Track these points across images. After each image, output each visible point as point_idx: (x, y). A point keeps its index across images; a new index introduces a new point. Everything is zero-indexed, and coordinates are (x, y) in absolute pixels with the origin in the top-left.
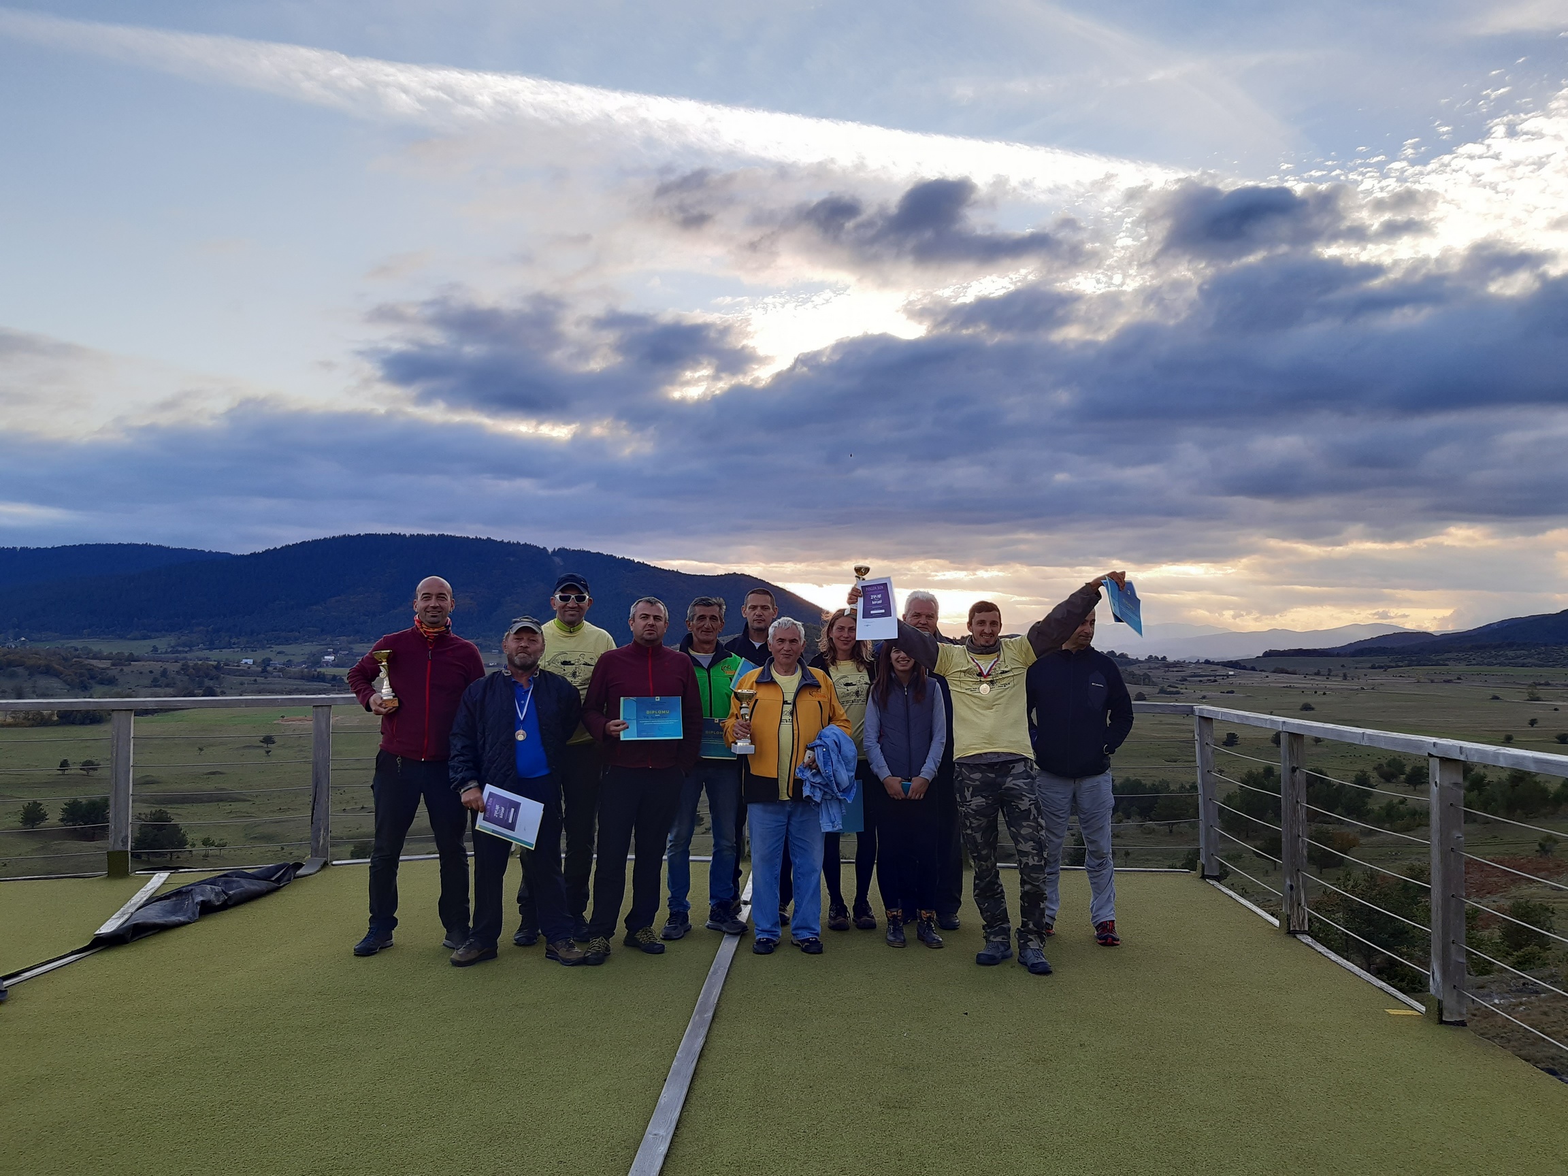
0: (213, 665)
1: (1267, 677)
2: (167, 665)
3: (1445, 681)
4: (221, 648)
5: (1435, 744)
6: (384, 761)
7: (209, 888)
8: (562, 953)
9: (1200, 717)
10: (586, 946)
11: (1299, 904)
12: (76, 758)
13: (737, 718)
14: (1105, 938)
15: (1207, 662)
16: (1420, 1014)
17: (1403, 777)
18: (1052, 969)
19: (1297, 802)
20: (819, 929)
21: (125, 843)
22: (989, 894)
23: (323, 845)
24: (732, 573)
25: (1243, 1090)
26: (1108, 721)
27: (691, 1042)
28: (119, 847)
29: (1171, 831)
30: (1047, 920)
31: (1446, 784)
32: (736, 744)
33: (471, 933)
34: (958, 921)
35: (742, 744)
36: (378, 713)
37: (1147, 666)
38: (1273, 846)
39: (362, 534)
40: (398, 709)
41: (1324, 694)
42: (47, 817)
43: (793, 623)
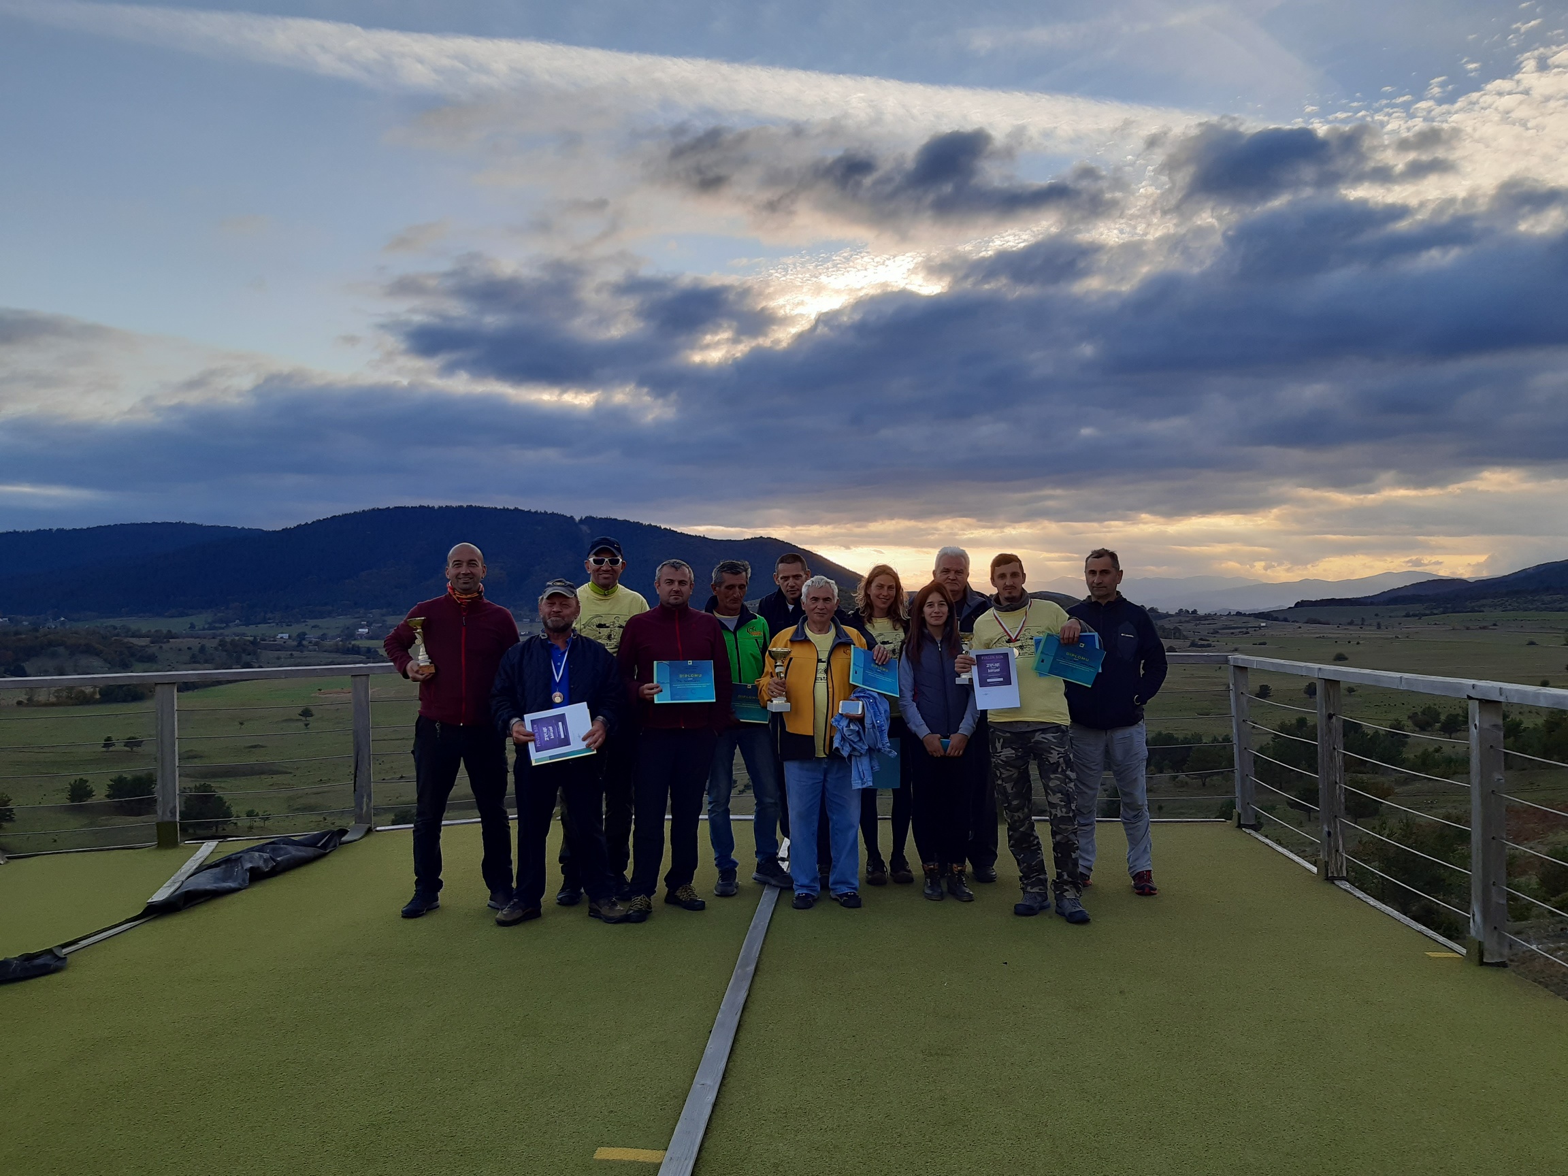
0: (249, 640)
1: (1300, 628)
2: (205, 642)
3: (1480, 628)
4: (257, 624)
5: (1474, 686)
6: (423, 726)
7: (257, 855)
8: (605, 910)
9: (1234, 666)
10: (627, 905)
11: (1337, 851)
12: (119, 736)
13: (772, 676)
14: (1142, 888)
15: (1239, 614)
16: (1460, 956)
17: (1438, 725)
18: (1089, 917)
19: (1334, 748)
20: (857, 884)
21: (174, 814)
22: (1025, 845)
23: (367, 811)
24: (758, 537)
25: (1284, 1033)
26: (1142, 672)
27: (734, 997)
28: (168, 818)
29: (1204, 784)
30: (1081, 869)
31: (1486, 726)
32: (772, 701)
33: (514, 892)
34: (994, 873)
35: (777, 702)
36: (415, 680)
37: (1177, 619)
38: (1311, 794)
39: (391, 507)
40: (435, 676)
41: (1358, 643)
42: (94, 794)
43: (827, 582)
